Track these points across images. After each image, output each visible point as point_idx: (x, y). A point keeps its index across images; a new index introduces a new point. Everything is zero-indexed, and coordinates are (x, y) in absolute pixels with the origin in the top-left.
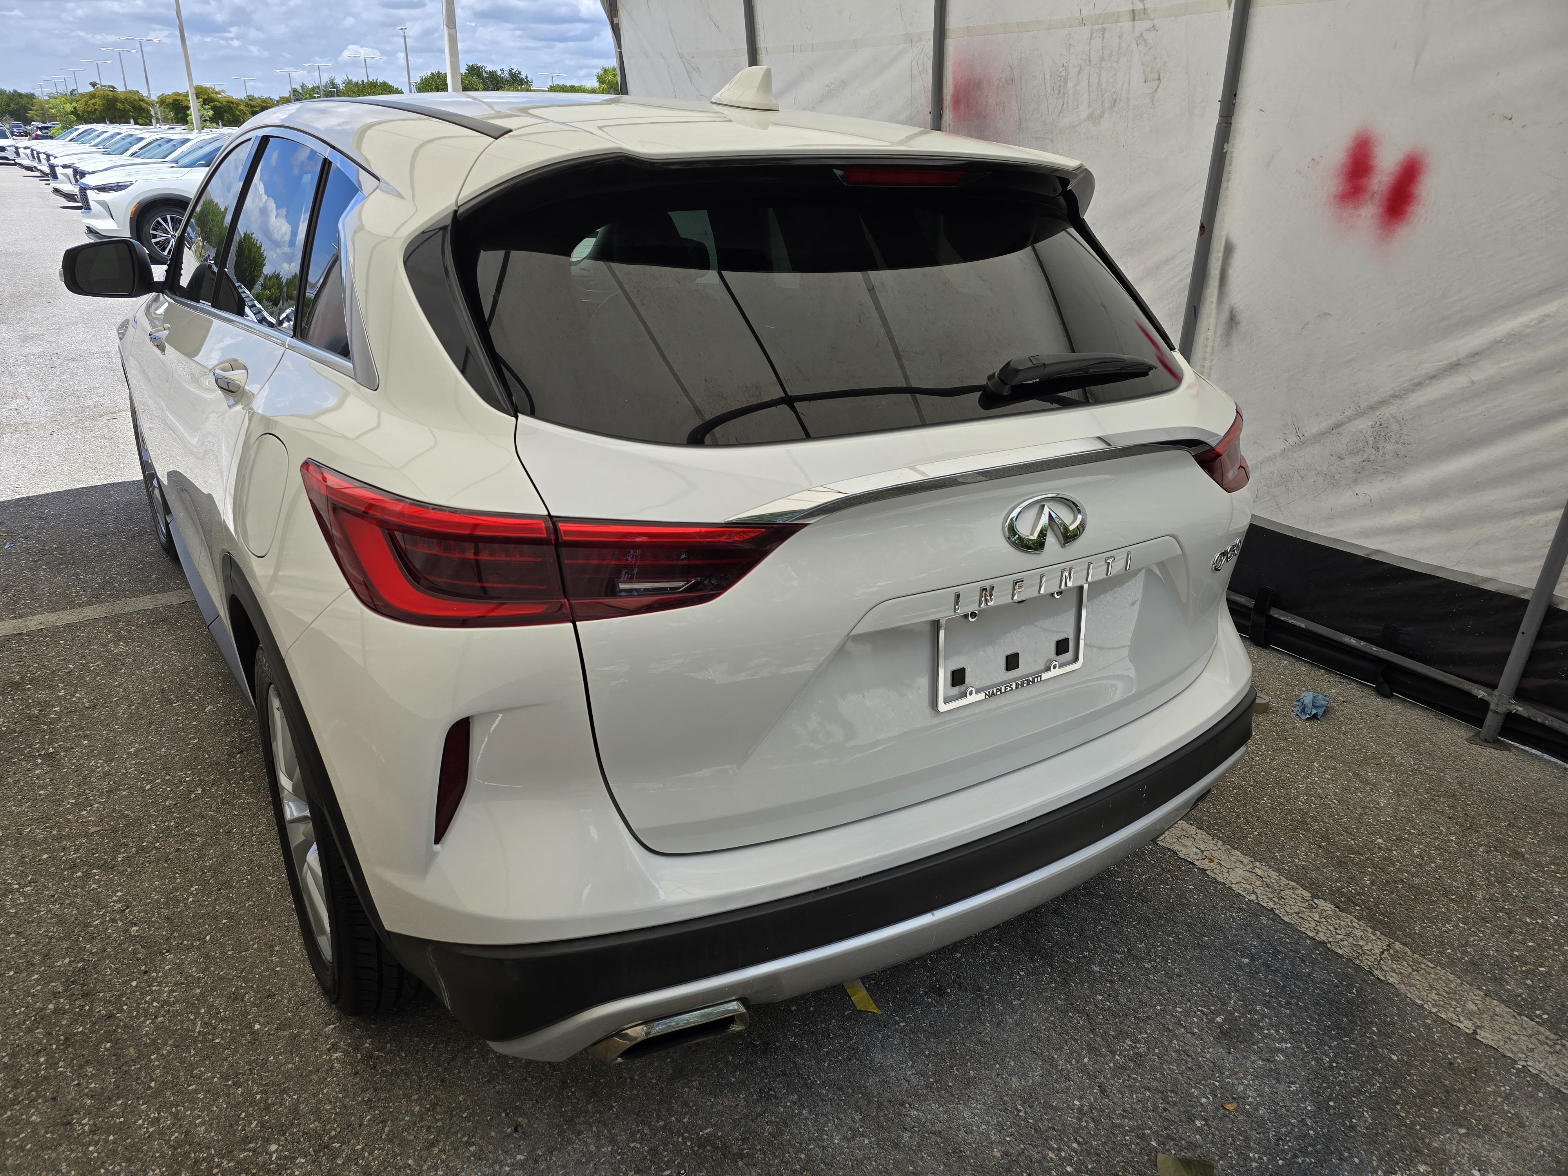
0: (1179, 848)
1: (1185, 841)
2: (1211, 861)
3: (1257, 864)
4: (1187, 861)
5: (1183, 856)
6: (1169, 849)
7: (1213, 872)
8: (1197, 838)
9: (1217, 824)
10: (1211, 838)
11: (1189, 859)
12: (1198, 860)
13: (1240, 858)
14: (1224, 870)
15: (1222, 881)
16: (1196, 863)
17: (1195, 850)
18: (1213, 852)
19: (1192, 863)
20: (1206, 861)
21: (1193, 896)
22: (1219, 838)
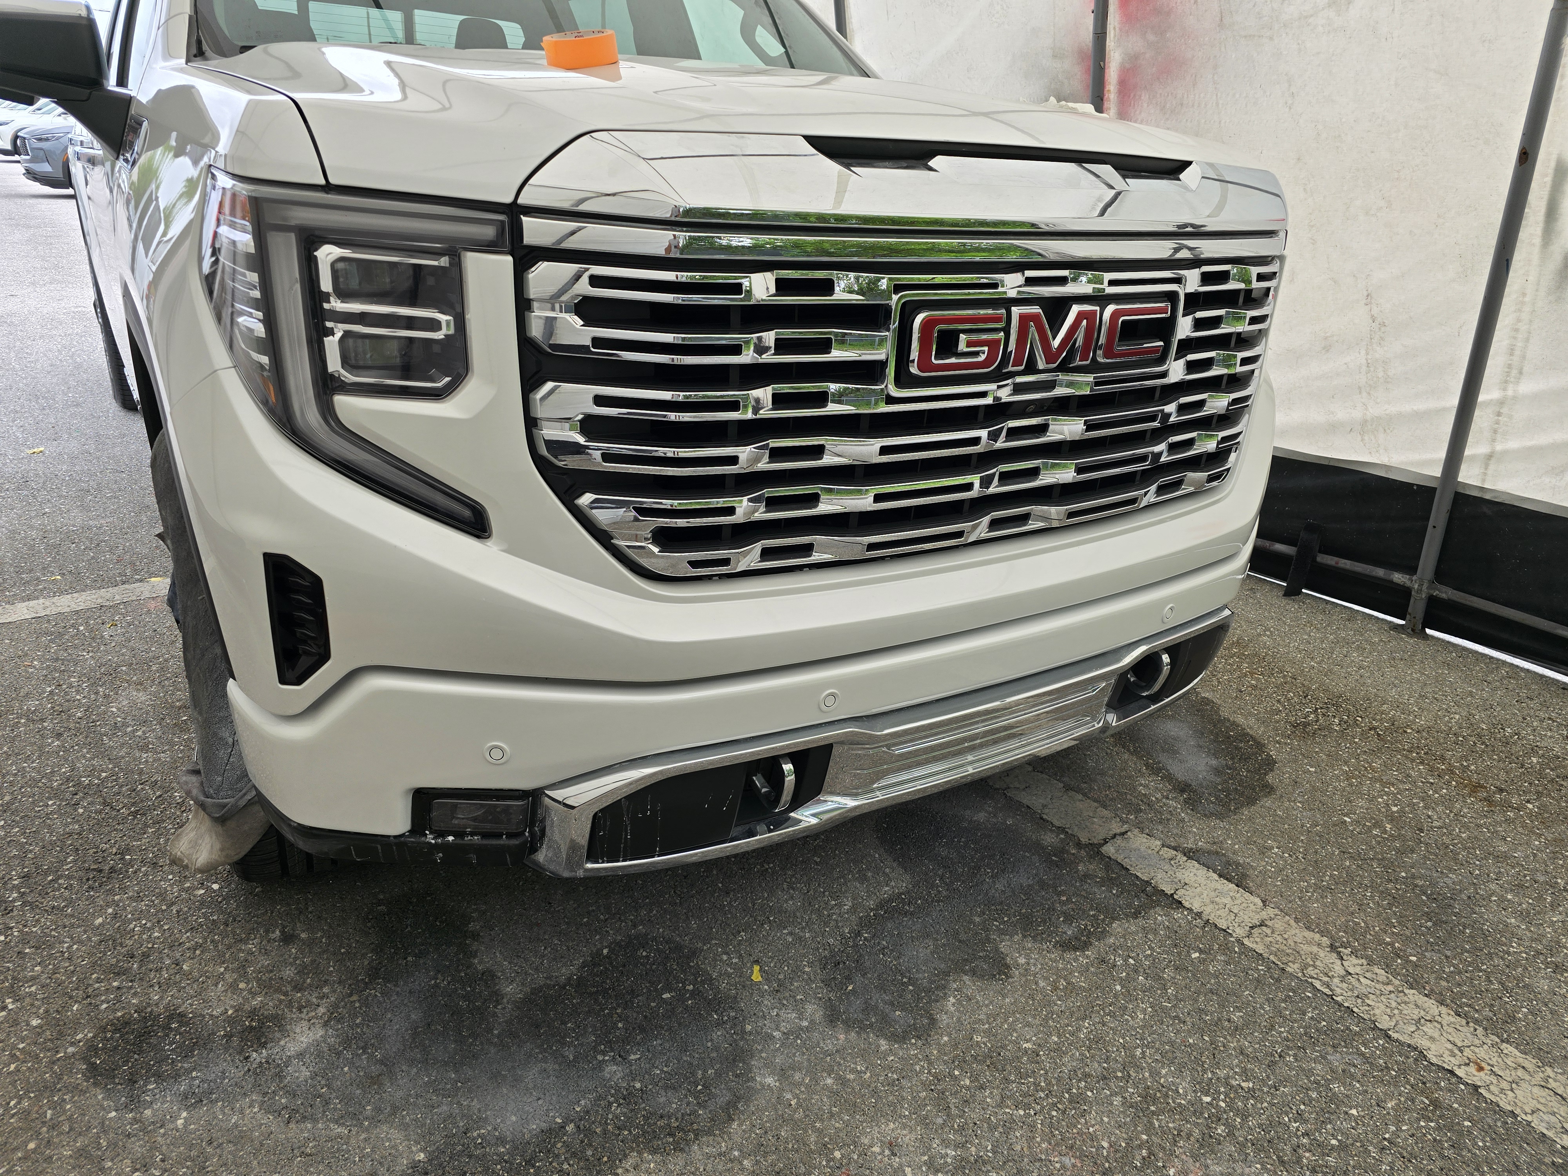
0: (1423, 1043)
1: (1428, 1029)
2: (1481, 1069)
3: (1549, 1071)
4: (1443, 1068)
5: (1434, 1060)
6: (1409, 1046)
7: (1489, 1090)
8: (1444, 1023)
9: (1463, 995)
10: (1464, 1022)
11: (1446, 1067)
12: (1459, 1066)
13: (1521, 1060)
14: (1505, 1085)
15: (1510, 1108)
16: (1460, 1072)
17: (1450, 1046)
18: (1477, 1050)
19: (1451, 1072)
20: (1472, 1069)
21: (1476, 1144)
22: (1477, 1022)
